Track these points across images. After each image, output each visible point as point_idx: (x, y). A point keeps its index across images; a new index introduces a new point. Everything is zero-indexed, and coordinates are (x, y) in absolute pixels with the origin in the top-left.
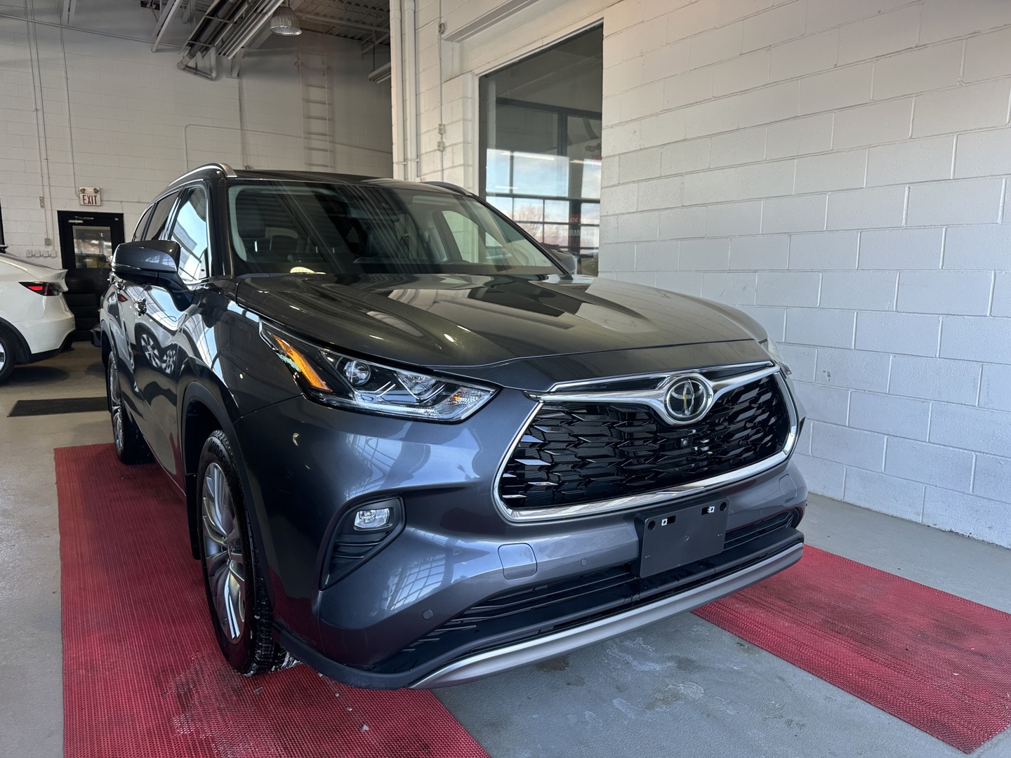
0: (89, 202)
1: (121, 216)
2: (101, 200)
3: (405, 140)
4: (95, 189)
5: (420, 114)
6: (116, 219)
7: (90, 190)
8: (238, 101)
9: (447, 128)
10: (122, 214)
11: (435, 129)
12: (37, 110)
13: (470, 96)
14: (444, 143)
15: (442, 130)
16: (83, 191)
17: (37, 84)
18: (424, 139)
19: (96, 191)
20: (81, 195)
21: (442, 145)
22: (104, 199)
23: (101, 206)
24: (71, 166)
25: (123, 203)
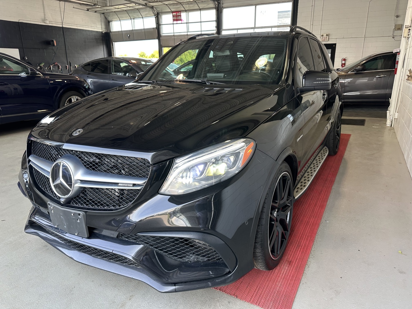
0: (324, 40)
2: (329, 39)
4: (327, 34)
6: (334, 46)
7: (325, 35)
10: (336, 44)
12: (312, 6)
16: (322, 36)
19: (327, 35)
20: (322, 37)
22: (330, 38)
23: (328, 41)
24: (321, 26)
25: (337, 39)
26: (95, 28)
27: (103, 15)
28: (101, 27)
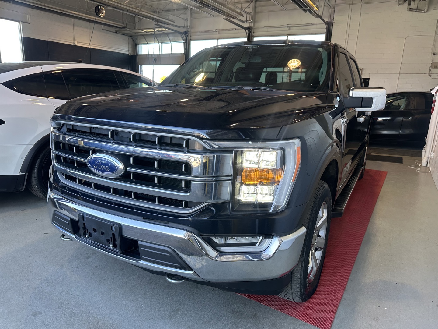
1: (368, 79)
6: (367, 81)
17: (348, 29)
22: (363, 72)
25: (370, 74)
26: (122, 50)
27: (130, 38)
28: (128, 50)
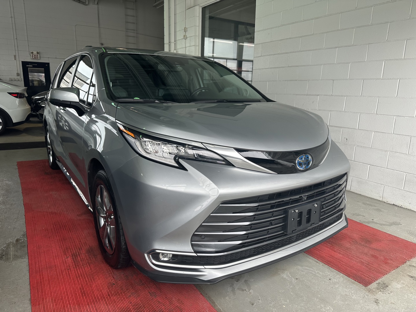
0: (35, 57)
2: (40, 57)
3: (169, 34)
4: (37, 52)
5: (176, 23)
6: (46, 65)
7: (35, 53)
8: (97, 15)
9: (188, 29)
10: (48, 64)
11: (183, 29)
12: (12, 17)
13: (198, 16)
14: (186, 36)
15: (185, 30)
16: (32, 53)
17: (11, 6)
18: (178, 34)
20: (32, 55)
21: (185, 37)
23: (40, 59)
24: (27, 42)
25: (49, 59)
